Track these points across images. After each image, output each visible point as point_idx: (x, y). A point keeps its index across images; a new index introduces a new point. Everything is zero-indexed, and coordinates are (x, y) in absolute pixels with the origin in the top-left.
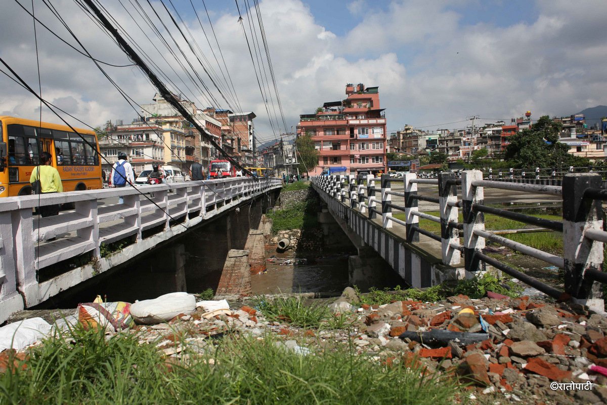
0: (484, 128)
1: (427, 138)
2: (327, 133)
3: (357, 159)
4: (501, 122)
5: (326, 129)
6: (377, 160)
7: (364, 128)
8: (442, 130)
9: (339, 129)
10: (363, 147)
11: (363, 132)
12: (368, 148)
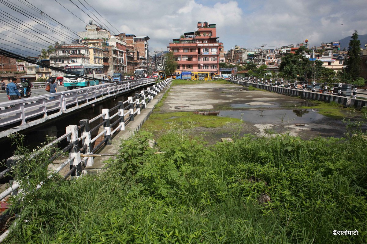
0: (282, 48)
1: (248, 53)
2: (185, 51)
3: (202, 66)
4: (292, 45)
5: (184, 48)
6: (214, 67)
7: (206, 48)
8: (257, 49)
9: (192, 49)
10: (205, 59)
11: (206, 50)
12: (208, 60)
